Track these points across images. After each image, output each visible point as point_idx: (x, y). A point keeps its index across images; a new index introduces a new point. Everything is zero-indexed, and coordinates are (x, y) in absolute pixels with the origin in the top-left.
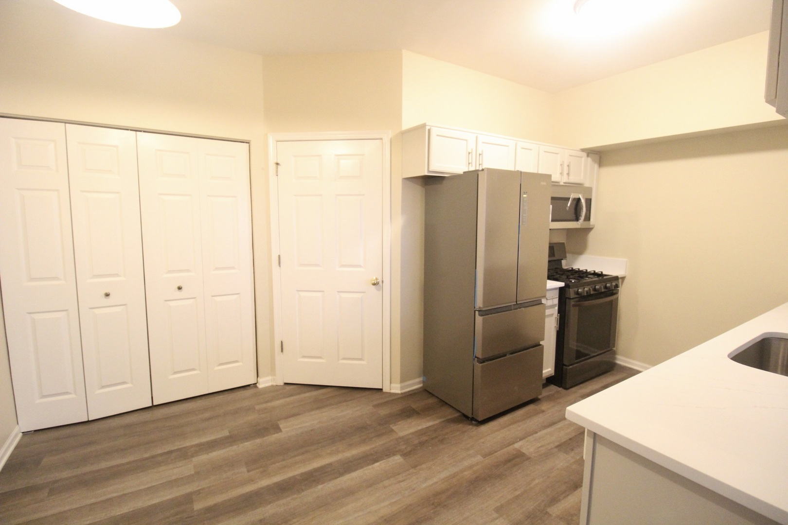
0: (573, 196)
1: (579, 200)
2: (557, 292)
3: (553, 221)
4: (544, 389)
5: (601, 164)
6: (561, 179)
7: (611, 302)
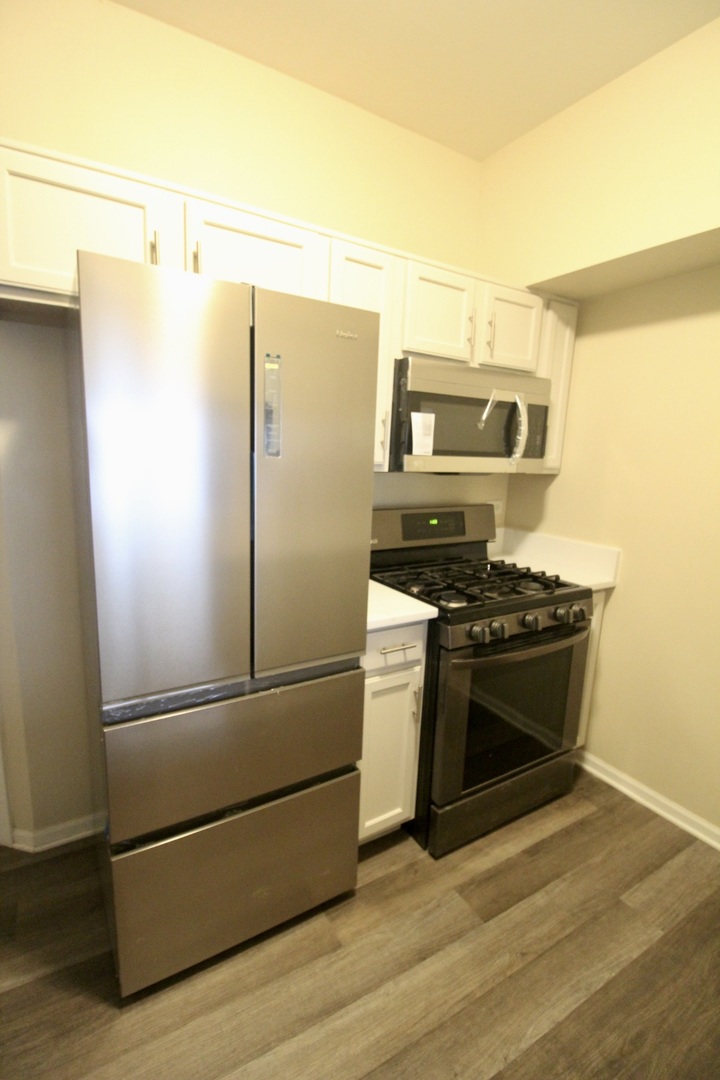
0: (496, 395)
1: (514, 406)
2: (423, 631)
3: (436, 452)
4: (362, 864)
5: (581, 328)
6: (472, 353)
7: (570, 650)
